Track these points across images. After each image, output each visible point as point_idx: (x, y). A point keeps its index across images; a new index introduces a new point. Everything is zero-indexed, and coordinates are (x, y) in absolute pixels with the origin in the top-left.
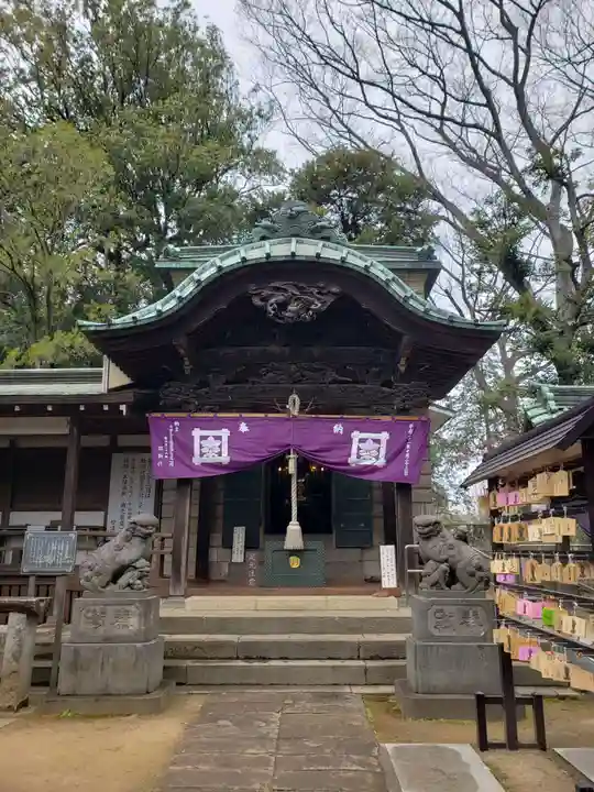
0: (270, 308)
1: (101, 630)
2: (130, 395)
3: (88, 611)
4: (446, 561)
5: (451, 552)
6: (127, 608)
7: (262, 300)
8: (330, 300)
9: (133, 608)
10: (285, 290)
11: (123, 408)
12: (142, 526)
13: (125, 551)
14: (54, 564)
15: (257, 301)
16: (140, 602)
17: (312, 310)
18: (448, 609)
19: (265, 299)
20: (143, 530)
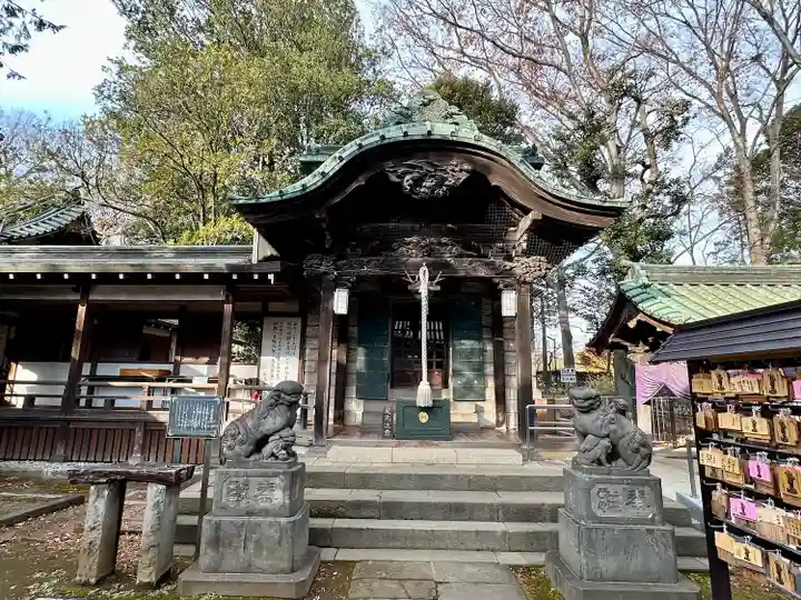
0: (405, 184)
1: (243, 504)
2: (277, 266)
3: (231, 483)
4: (608, 436)
5: (613, 427)
6: (272, 480)
7: (398, 177)
8: (464, 176)
9: (277, 481)
10: (421, 168)
11: (271, 277)
12: (285, 393)
13: (270, 419)
14: (199, 428)
15: (394, 178)
16: (284, 473)
17: (447, 186)
18: (611, 489)
19: (401, 177)
20: (288, 398)
